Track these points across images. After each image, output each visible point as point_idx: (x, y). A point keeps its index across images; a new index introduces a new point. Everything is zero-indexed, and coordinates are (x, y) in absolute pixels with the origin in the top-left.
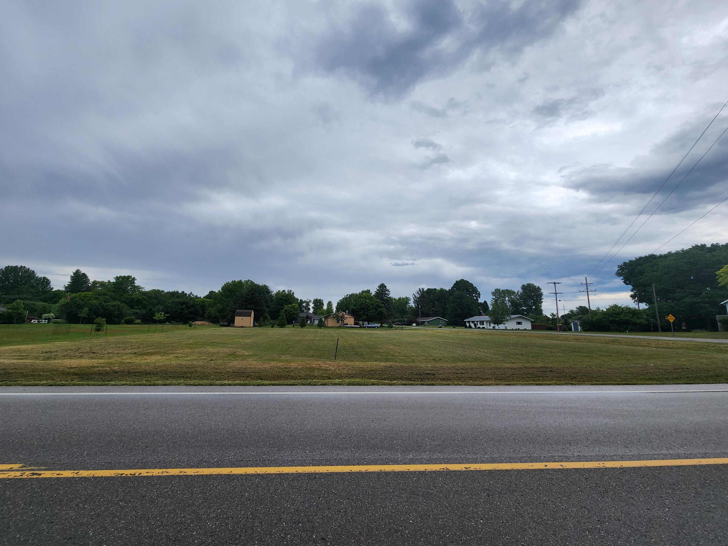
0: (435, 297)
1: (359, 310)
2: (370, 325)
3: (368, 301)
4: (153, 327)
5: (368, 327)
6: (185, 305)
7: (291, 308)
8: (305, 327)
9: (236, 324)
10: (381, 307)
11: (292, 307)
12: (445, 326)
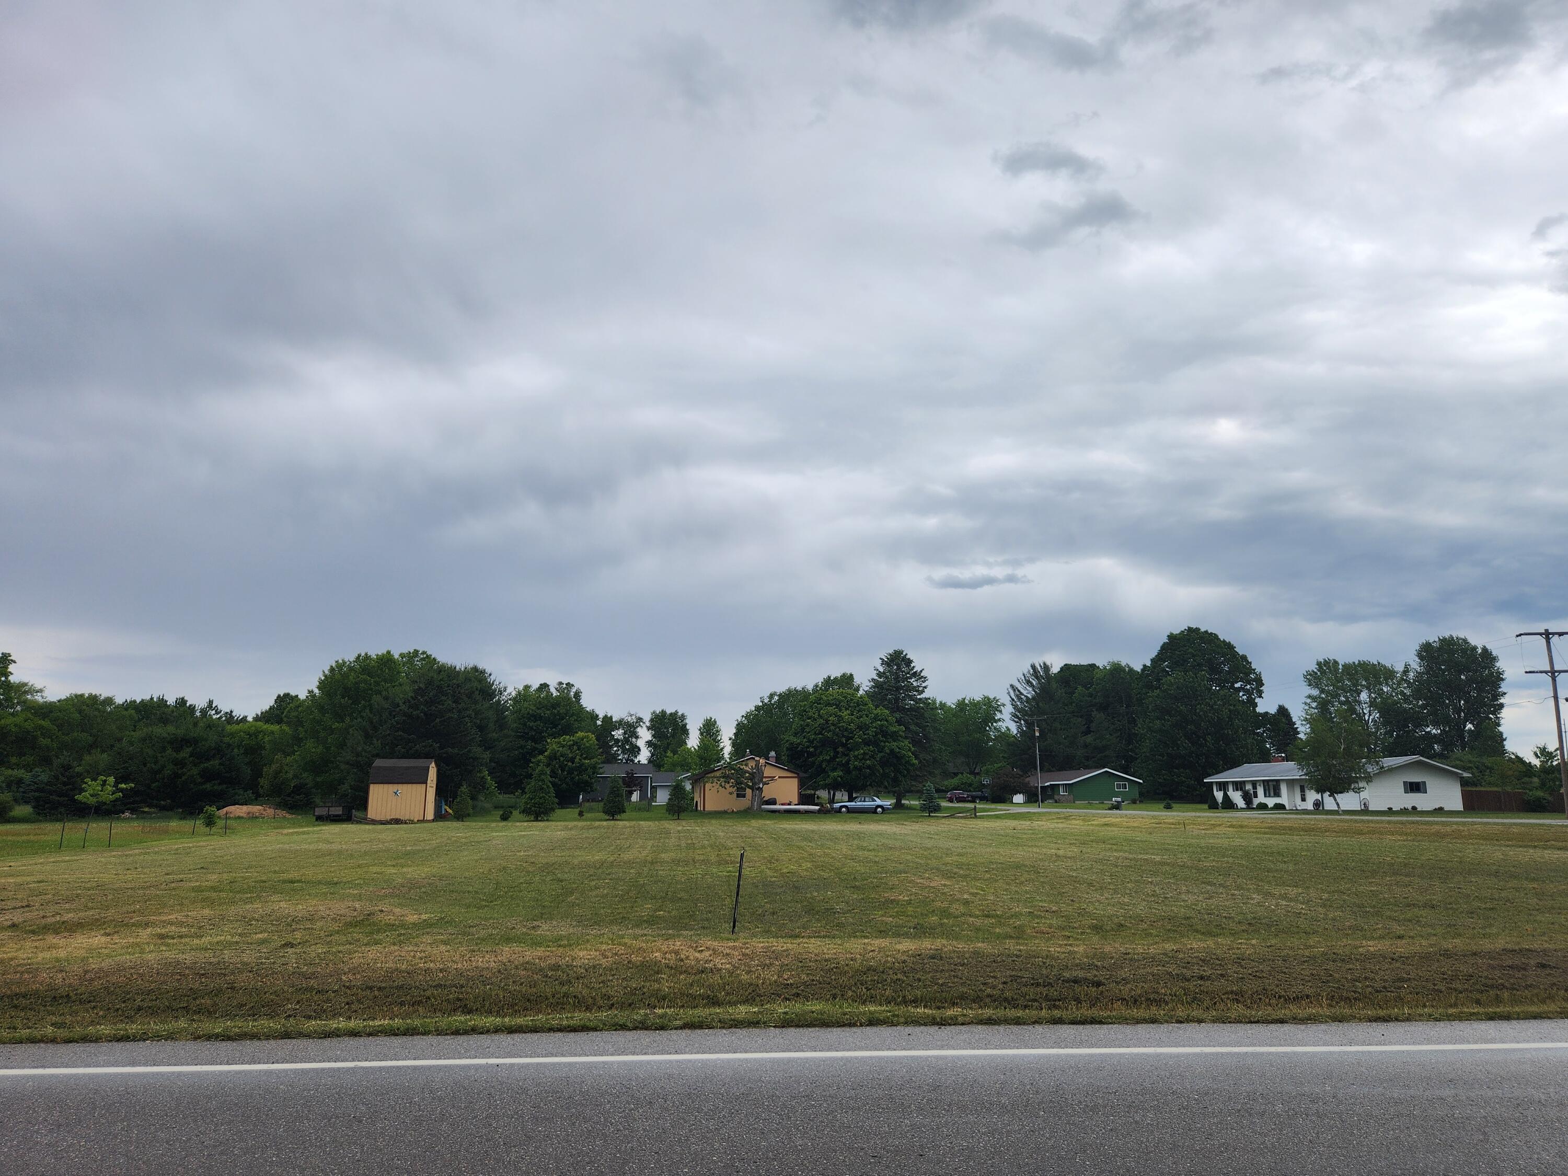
0: (1091, 695)
1: (816, 748)
2: (858, 804)
3: (845, 714)
4: (75, 830)
5: (850, 810)
6: (189, 750)
7: (570, 747)
8: (623, 816)
9: (372, 813)
10: (895, 736)
11: (575, 743)
12: (1134, 802)
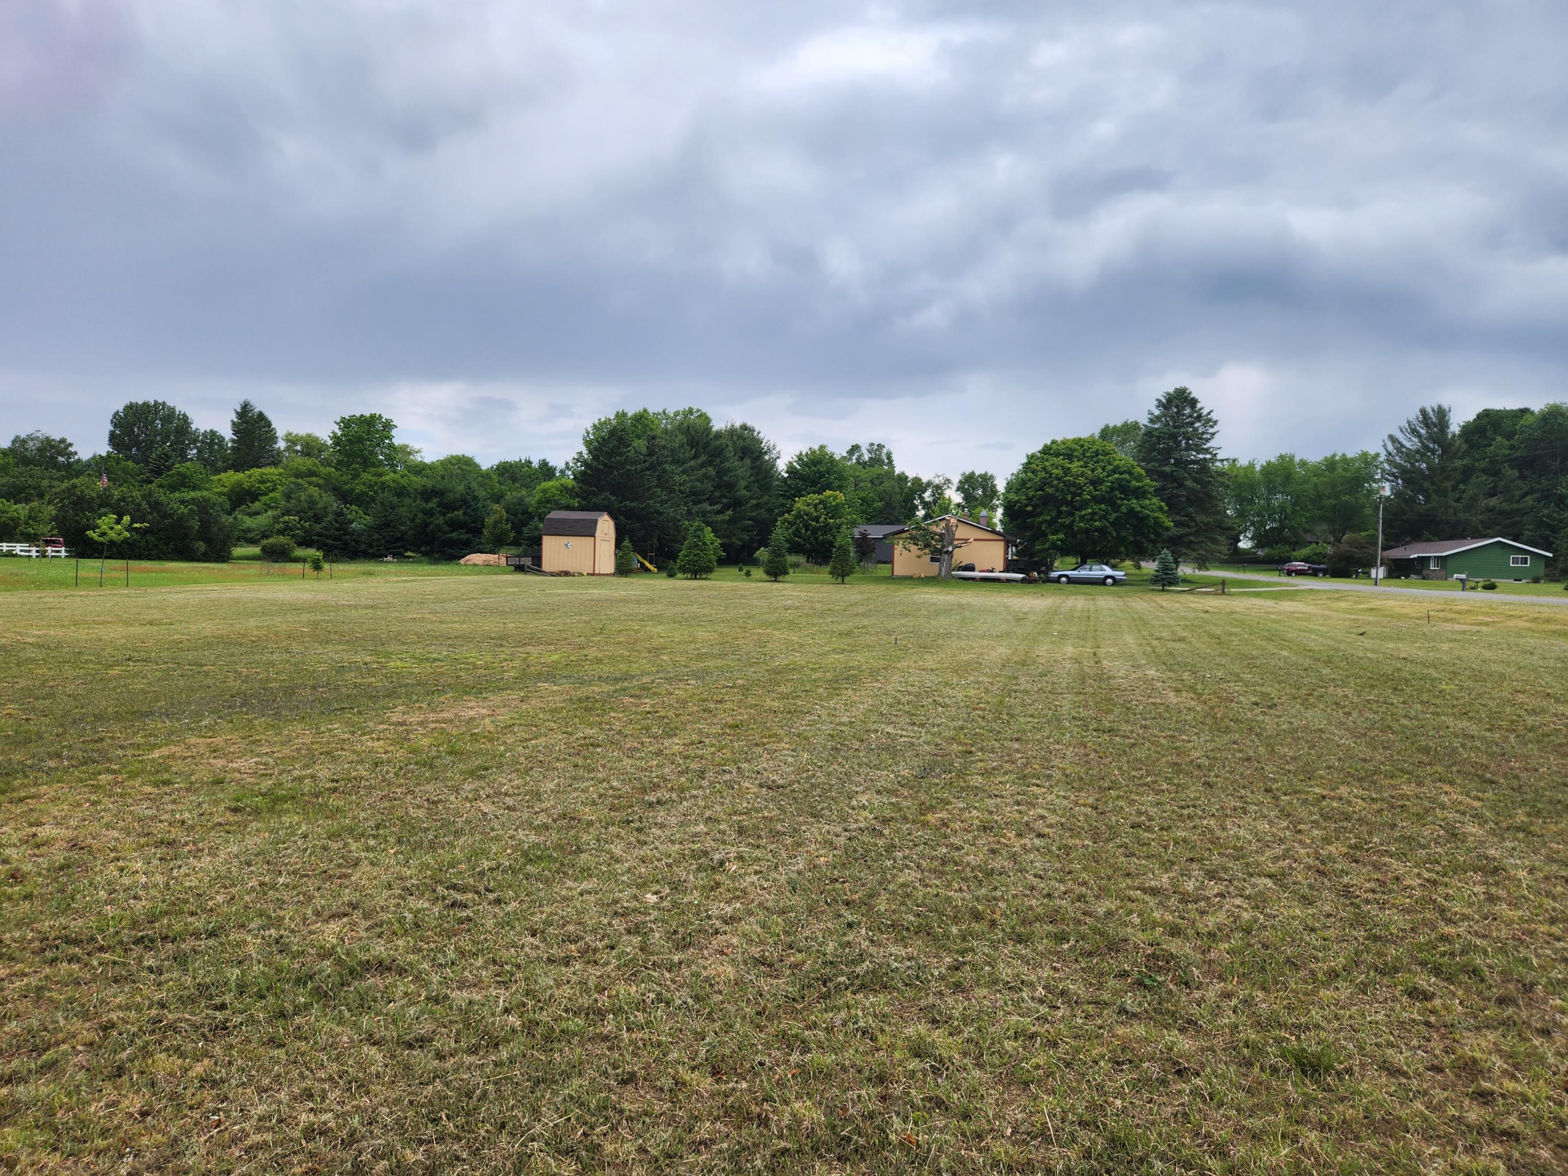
0: (1512, 447)
1: (1035, 507)
2: (1083, 573)
3: (1075, 466)
4: (91, 567)
5: (1071, 581)
6: (436, 500)
7: (815, 506)
8: (787, 578)
9: (546, 566)
10: (1140, 493)
11: (821, 502)
12: (1536, 580)
